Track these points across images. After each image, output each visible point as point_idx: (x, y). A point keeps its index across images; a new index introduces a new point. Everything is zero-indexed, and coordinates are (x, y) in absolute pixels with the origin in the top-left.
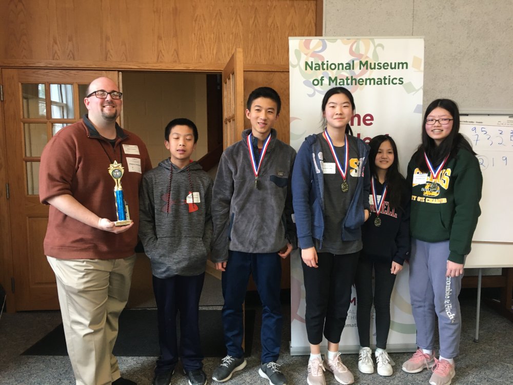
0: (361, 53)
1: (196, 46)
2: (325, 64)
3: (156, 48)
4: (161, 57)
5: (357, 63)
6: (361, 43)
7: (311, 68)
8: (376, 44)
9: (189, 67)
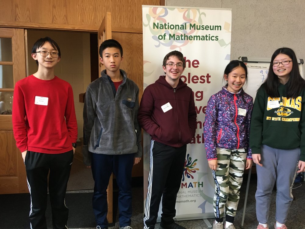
0: (191, 18)
1: (80, 13)
2: (166, 25)
3: (51, 13)
4: (55, 20)
5: (188, 25)
6: (191, 11)
7: (158, 28)
8: (201, 13)
9: (75, 28)
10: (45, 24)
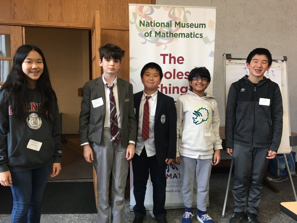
0: (176, 16)
1: (75, 11)
2: (152, 23)
3: (47, 12)
4: (51, 18)
5: (173, 23)
6: (176, 9)
7: (144, 25)
8: (185, 11)
9: (70, 25)
10: (42, 21)
